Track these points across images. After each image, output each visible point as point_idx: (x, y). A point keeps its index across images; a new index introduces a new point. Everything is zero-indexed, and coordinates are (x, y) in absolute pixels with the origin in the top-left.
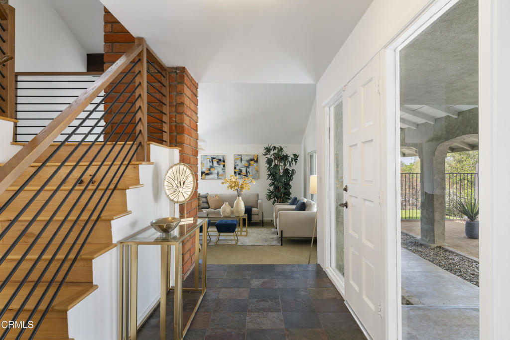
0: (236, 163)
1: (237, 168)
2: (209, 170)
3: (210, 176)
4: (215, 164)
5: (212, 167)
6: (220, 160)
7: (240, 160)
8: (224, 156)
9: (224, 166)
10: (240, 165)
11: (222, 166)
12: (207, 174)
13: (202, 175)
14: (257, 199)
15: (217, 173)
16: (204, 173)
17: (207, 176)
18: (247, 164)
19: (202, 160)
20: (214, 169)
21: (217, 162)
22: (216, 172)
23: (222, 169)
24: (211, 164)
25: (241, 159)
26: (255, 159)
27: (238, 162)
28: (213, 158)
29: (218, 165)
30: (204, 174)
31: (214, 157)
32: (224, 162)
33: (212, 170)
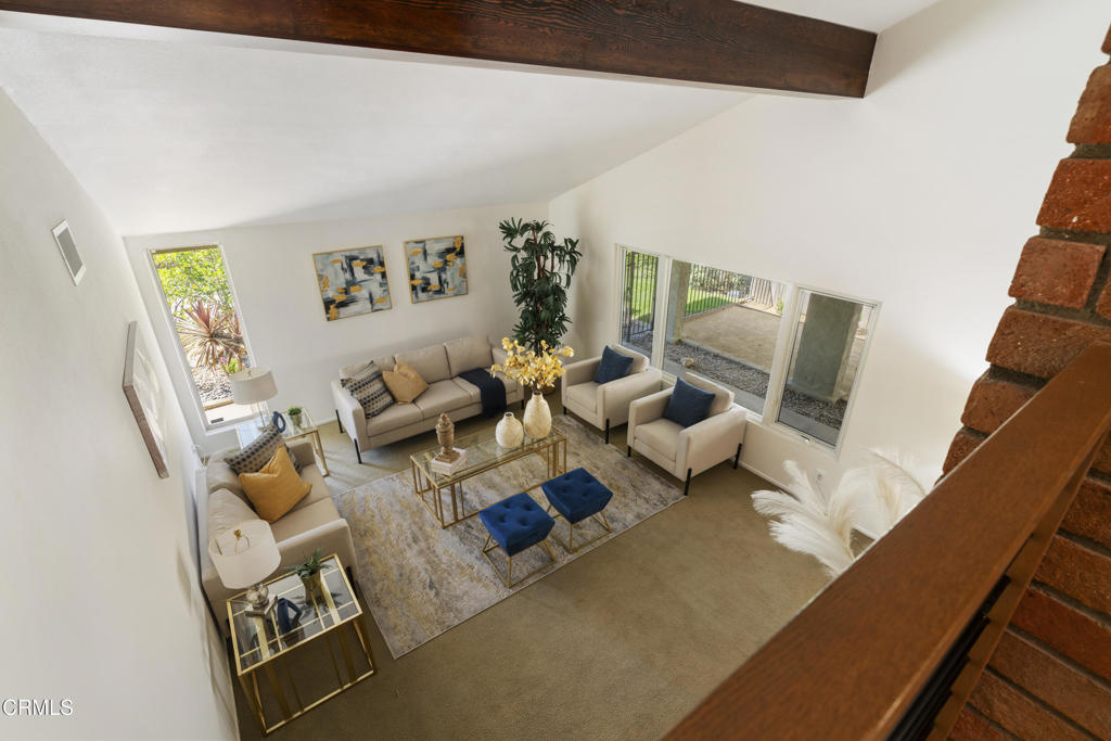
0: (413, 263)
1: (418, 275)
2: (346, 291)
3: (352, 308)
4: (360, 274)
5: (352, 283)
6: (370, 261)
7: (421, 255)
8: (378, 250)
9: (384, 275)
10: (425, 268)
11: (378, 277)
12: (343, 304)
13: (327, 309)
15: (368, 296)
16: (333, 301)
17: (342, 310)
18: (438, 262)
19: (320, 266)
20: (357, 287)
21: (364, 267)
22: (364, 293)
23: (381, 285)
24: (348, 276)
25: (425, 253)
26: (458, 247)
27: (419, 261)
28: (351, 259)
29: (366, 277)
30: (332, 307)
31: (355, 253)
32: (382, 264)
33: (354, 292)
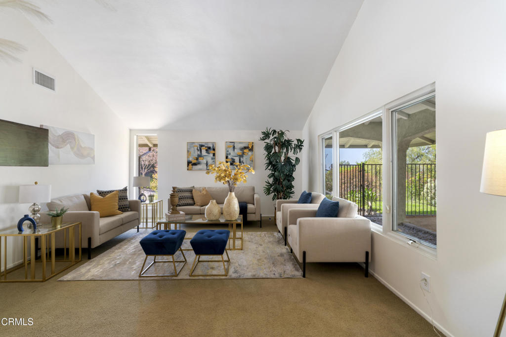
0: (228, 151)
1: (229, 157)
2: (197, 159)
3: (198, 167)
4: (204, 152)
5: (200, 156)
6: (209, 148)
7: (232, 148)
8: (213, 144)
9: (214, 155)
10: (232, 154)
11: (212, 155)
12: (195, 164)
13: (188, 165)
14: (252, 194)
16: (191, 162)
17: (194, 167)
18: (240, 152)
19: (189, 147)
20: (202, 158)
21: (206, 150)
22: (205, 161)
23: (212, 159)
24: (199, 153)
25: (234, 147)
26: (250, 146)
27: (231, 151)
28: (202, 146)
29: (207, 154)
30: (190, 164)
31: (203, 144)
32: (214, 150)
33: (200, 160)
